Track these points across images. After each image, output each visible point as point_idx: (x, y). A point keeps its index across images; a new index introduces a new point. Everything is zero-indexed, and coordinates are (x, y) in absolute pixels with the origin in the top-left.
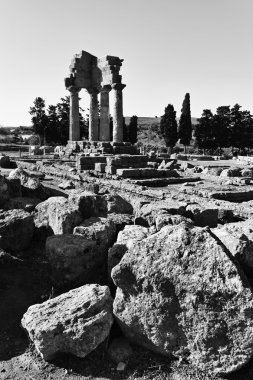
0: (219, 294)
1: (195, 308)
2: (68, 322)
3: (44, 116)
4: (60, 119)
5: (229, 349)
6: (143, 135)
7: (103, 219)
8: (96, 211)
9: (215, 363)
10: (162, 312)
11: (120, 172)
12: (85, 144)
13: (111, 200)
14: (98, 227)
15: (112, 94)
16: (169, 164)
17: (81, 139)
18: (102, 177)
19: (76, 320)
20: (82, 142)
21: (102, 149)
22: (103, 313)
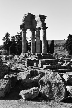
0: (58, 83)
1: (55, 87)
2: (30, 92)
3: (9, 41)
4: (17, 42)
5: (61, 95)
6: (58, 49)
7: (37, 77)
8: (35, 75)
9: (59, 99)
10: (49, 89)
11: (45, 66)
12: (29, 54)
13: (40, 73)
14: (36, 78)
15: (42, 32)
16: (68, 63)
17: (27, 52)
18: (37, 69)
19: (31, 92)
20: (27, 53)
21: (37, 56)
22: (37, 91)
